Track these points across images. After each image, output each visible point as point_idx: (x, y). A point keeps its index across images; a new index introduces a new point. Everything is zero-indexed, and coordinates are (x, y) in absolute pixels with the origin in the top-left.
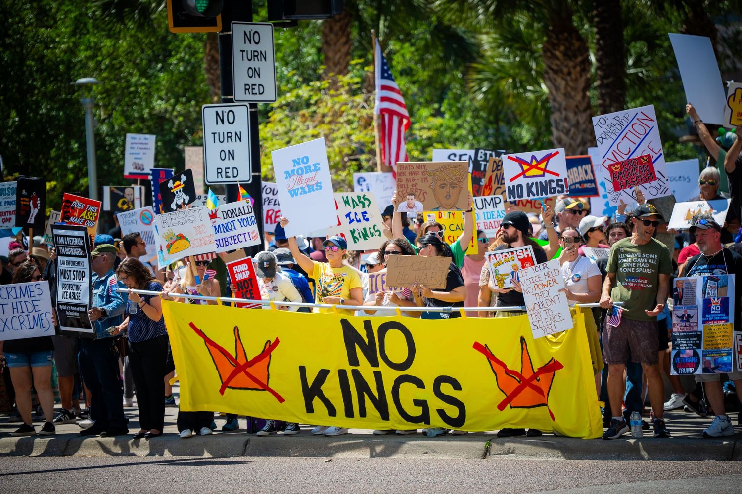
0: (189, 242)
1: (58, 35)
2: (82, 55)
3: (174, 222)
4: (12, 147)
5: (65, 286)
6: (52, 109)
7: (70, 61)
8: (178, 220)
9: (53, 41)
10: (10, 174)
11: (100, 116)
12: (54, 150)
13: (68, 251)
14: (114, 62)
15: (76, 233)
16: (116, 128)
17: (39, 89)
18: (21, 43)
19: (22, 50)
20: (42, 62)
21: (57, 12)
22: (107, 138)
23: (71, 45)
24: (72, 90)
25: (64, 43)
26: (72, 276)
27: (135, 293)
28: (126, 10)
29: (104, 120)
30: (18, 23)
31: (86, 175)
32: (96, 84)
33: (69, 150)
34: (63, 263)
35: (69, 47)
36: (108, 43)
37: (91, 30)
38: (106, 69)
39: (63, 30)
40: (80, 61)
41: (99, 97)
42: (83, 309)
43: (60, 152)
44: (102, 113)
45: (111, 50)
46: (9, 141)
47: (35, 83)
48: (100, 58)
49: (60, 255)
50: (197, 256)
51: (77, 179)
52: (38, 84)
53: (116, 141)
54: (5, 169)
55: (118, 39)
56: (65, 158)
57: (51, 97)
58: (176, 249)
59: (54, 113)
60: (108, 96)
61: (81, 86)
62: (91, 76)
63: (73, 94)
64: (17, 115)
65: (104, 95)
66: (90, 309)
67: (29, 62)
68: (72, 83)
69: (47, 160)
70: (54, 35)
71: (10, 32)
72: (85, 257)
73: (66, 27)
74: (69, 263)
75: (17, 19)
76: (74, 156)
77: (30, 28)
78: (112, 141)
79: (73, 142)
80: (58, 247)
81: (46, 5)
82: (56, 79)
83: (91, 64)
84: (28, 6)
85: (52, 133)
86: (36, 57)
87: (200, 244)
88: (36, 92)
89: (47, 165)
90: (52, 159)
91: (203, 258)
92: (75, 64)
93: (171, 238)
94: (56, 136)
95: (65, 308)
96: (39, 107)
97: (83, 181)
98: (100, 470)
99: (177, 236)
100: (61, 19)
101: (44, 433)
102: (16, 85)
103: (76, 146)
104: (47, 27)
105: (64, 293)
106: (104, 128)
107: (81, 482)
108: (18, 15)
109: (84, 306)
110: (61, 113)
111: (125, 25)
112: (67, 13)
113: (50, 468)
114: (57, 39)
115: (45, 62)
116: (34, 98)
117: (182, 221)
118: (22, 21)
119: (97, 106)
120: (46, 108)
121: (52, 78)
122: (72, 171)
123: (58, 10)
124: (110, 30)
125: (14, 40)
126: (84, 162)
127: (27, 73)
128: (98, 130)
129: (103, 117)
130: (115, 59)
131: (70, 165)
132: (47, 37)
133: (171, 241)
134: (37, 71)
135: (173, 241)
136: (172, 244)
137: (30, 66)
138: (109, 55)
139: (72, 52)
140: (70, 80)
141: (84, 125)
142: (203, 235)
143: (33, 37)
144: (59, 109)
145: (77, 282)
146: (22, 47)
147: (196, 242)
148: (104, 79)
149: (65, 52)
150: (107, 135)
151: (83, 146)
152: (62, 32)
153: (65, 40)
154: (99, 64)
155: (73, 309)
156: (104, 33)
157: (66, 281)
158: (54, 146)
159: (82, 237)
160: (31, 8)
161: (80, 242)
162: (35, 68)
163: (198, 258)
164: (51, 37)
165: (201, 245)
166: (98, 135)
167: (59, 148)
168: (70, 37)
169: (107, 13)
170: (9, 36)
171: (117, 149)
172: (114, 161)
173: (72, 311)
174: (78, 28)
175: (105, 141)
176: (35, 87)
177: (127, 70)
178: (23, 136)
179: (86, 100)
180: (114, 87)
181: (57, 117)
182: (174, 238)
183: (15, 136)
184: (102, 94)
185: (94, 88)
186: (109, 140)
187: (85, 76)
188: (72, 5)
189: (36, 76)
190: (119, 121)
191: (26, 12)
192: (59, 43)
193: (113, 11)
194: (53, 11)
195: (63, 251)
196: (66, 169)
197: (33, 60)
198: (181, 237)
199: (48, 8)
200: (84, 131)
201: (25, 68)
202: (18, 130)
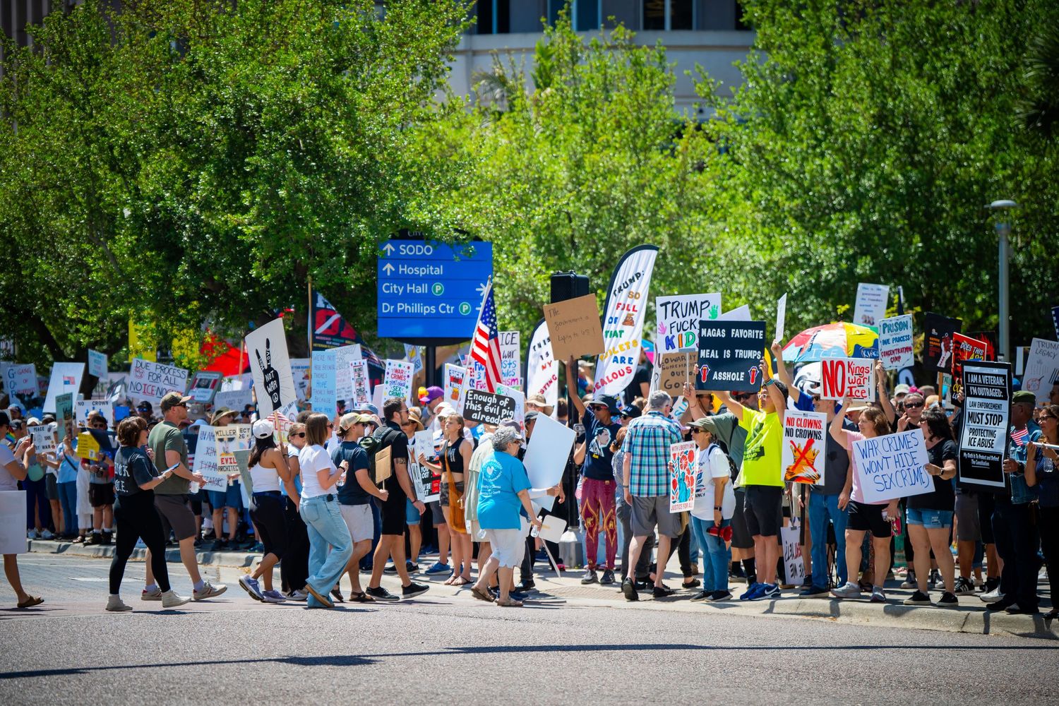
1: (974, 152)
2: (999, 175)
4: (915, 277)
5: (973, 431)
6: (962, 235)
7: (985, 181)
9: (968, 158)
10: (911, 308)
11: (1017, 244)
12: (961, 281)
13: (981, 391)
14: (1036, 182)
15: (996, 371)
16: (1035, 258)
17: (947, 213)
18: (931, 161)
19: (932, 168)
20: (953, 182)
21: (973, 126)
22: (1023, 270)
23: (988, 162)
24: (985, 214)
25: (980, 161)
26: (984, 420)
27: (1050, 448)
28: (1055, 123)
29: (1021, 248)
30: (928, 138)
31: (996, 311)
32: (1013, 207)
33: (978, 282)
34: (974, 404)
35: (985, 164)
36: (1031, 160)
37: (1012, 145)
38: (1026, 191)
39: (980, 145)
40: (997, 182)
41: (1017, 222)
42: (996, 459)
43: (968, 284)
44: (1019, 241)
45: (1033, 170)
46: (911, 271)
47: (944, 206)
48: (1020, 178)
49: (969, 395)
51: (986, 315)
52: (947, 207)
53: (1034, 272)
54: (906, 301)
55: (1043, 156)
56: (973, 292)
57: (962, 221)
59: (964, 240)
60: (1027, 221)
61: (995, 210)
62: (1008, 198)
63: (987, 218)
64: (922, 241)
65: (1023, 220)
66: (1005, 458)
67: (938, 182)
68: (986, 206)
69: (952, 293)
70: (969, 151)
71: (920, 148)
72: (1005, 398)
73: (983, 143)
74: (981, 405)
75: (928, 134)
76: (984, 289)
77: (942, 144)
78: (1030, 273)
79: (983, 273)
80: (968, 388)
81: (961, 118)
82: (968, 201)
83: (1010, 185)
84: (942, 119)
85: (960, 262)
86: (947, 176)
88: (945, 215)
89: (952, 297)
90: (958, 292)
92: (992, 184)
94: (964, 266)
95: (971, 456)
96: (947, 233)
97: (993, 318)
98: (1004, 652)
100: (978, 133)
101: (941, 604)
102: (923, 208)
103: (987, 277)
104: (961, 143)
105: (970, 440)
106: (1021, 258)
107: (983, 663)
108: (930, 129)
109: (998, 455)
110: (972, 240)
111: (1052, 140)
112: (985, 127)
113: (947, 645)
114: (972, 156)
115: (957, 181)
116: (942, 223)
118: (934, 135)
119: (1014, 233)
120: (955, 234)
121: (964, 200)
122: (980, 306)
123: (976, 123)
124: (1034, 145)
125: (924, 156)
126: (995, 296)
127: (936, 194)
128: (1013, 260)
129: (1019, 245)
130: (1039, 179)
131: (979, 299)
132: (961, 154)
134: (947, 192)
137: (940, 186)
138: (1031, 175)
139: (987, 170)
140: (984, 202)
141: (997, 254)
143: (944, 154)
144: (969, 235)
145: (991, 427)
146: (932, 165)
148: (1023, 202)
149: (980, 171)
150: (1024, 266)
151: (995, 278)
152: (978, 148)
153: (982, 157)
154: (1018, 184)
155: (983, 457)
156: (1028, 149)
157: (975, 426)
158: (961, 276)
159: (1004, 377)
160: (946, 120)
161: (1000, 382)
162: (944, 189)
164: (966, 154)
166: (1012, 265)
167: (967, 280)
168: (986, 154)
169: (1031, 126)
170: (918, 152)
171: (1035, 283)
172: (1031, 296)
173: (979, 460)
174: (997, 144)
175: (1021, 273)
176: (944, 210)
177: (1052, 191)
178: (927, 265)
179: (1001, 226)
180: (1034, 211)
181: (967, 245)
183: (918, 265)
184: (1020, 219)
185: (1012, 211)
186: (1026, 272)
187: (1000, 199)
188: (992, 117)
189: (946, 198)
190: (1038, 250)
191: (939, 125)
192: (974, 160)
193: (1039, 125)
194: (970, 124)
195: (975, 391)
196: (974, 304)
197: (944, 179)
199: (964, 120)
200: (997, 261)
201: (934, 189)
202: (923, 257)
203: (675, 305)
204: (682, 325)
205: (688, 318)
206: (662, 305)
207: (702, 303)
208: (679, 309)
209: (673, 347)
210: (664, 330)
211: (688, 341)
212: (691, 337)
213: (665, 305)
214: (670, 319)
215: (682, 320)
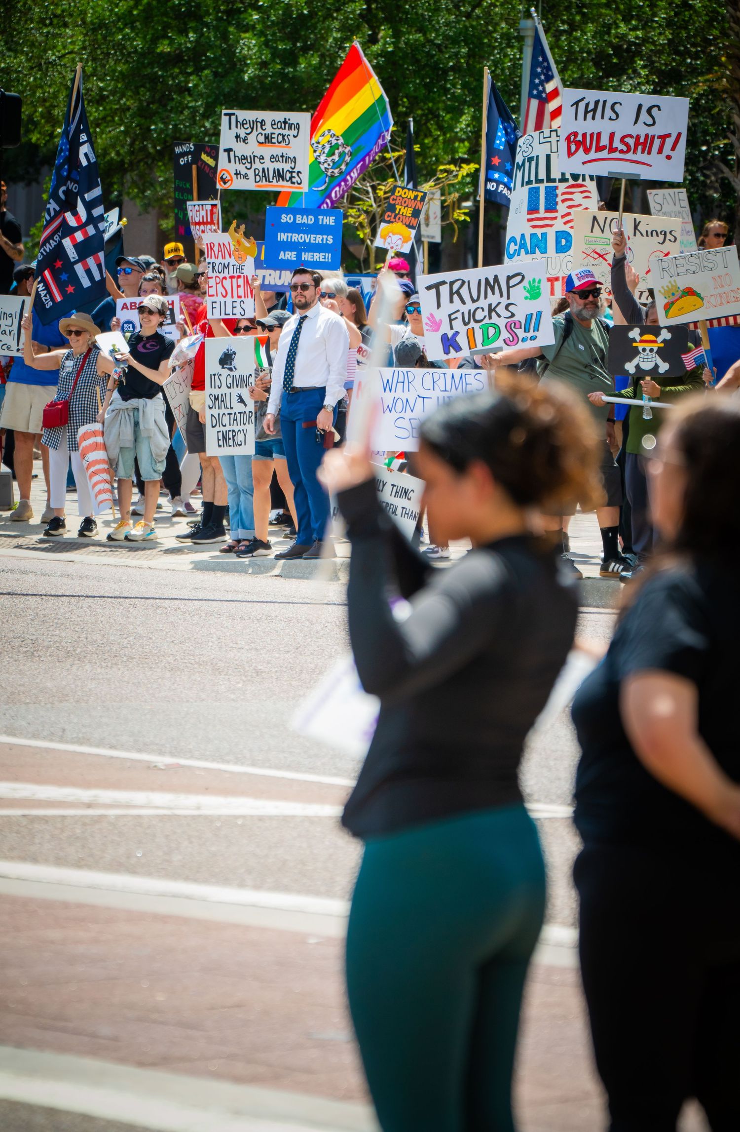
0: (702, 299)
3: (680, 270)
8: (687, 267)
50: (711, 320)
58: (680, 310)
87: (719, 302)
91: (719, 323)
93: (673, 294)
99: (683, 291)
117: (693, 268)
133: (672, 299)
135: (675, 298)
136: (673, 303)
142: (726, 289)
147: (712, 300)
163: (711, 325)
165: (721, 304)
182: (678, 295)
198: (690, 292)
203: (456, 287)
204: (472, 314)
205: (483, 303)
206: (429, 288)
207: (509, 278)
208: (464, 292)
209: (458, 349)
210: (436, 326)
211: (486, 338)
212: (492, 331)
213: (437, 286)
214: (447, 307)
215: (472, 306)
